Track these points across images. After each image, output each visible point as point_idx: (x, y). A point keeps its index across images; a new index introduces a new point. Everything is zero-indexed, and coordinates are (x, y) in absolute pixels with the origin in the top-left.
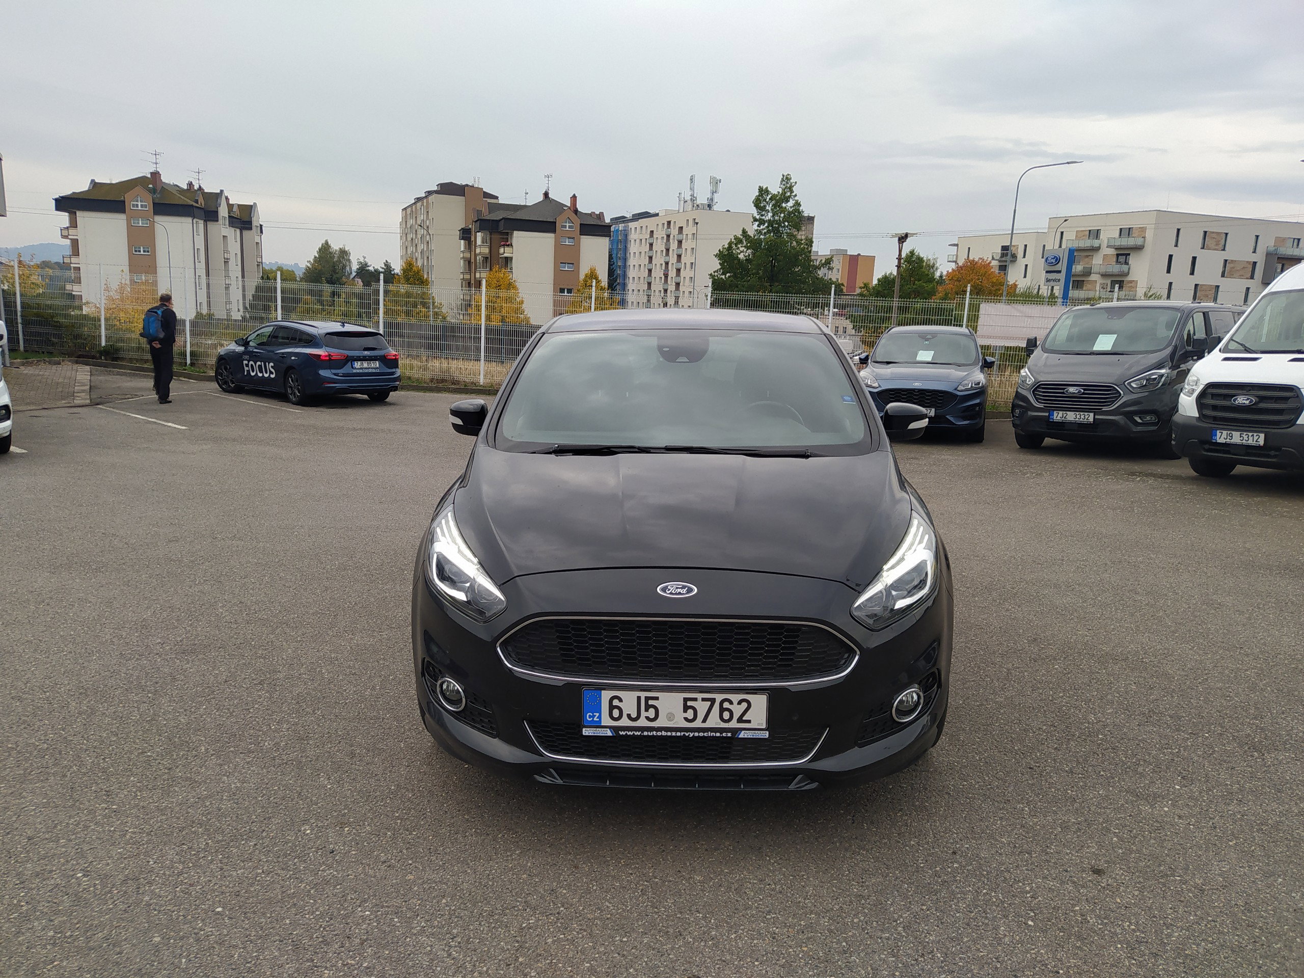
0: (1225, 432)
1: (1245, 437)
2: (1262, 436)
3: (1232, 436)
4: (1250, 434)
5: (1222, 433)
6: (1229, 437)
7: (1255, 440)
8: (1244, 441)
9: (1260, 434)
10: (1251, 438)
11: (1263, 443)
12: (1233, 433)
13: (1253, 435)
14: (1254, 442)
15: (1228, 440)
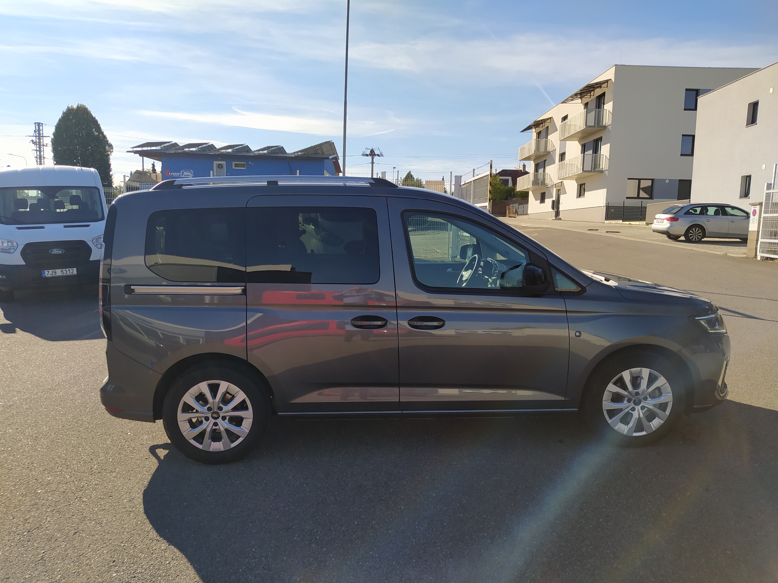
0: (51, 271)
1: (65, 272)
2: (75, 269)
3: (56, 273)
4: (67, 269)
5: (49, 271)
6: (54, 273)
7: (71, 273)
8: (64, 274)
9: (73, 269)
10: (68, 272)
11: (76, 273)
12: (56, 270)
13: (69, 270)
14: (71, 274)
15: (53, 275)
